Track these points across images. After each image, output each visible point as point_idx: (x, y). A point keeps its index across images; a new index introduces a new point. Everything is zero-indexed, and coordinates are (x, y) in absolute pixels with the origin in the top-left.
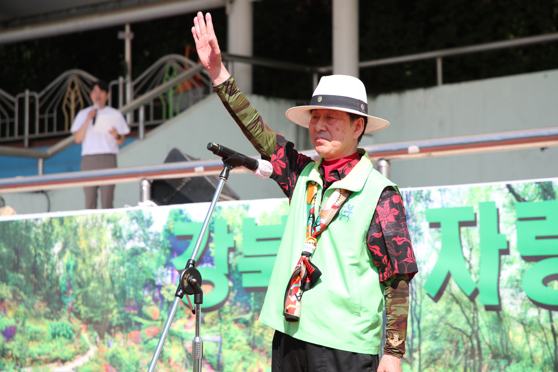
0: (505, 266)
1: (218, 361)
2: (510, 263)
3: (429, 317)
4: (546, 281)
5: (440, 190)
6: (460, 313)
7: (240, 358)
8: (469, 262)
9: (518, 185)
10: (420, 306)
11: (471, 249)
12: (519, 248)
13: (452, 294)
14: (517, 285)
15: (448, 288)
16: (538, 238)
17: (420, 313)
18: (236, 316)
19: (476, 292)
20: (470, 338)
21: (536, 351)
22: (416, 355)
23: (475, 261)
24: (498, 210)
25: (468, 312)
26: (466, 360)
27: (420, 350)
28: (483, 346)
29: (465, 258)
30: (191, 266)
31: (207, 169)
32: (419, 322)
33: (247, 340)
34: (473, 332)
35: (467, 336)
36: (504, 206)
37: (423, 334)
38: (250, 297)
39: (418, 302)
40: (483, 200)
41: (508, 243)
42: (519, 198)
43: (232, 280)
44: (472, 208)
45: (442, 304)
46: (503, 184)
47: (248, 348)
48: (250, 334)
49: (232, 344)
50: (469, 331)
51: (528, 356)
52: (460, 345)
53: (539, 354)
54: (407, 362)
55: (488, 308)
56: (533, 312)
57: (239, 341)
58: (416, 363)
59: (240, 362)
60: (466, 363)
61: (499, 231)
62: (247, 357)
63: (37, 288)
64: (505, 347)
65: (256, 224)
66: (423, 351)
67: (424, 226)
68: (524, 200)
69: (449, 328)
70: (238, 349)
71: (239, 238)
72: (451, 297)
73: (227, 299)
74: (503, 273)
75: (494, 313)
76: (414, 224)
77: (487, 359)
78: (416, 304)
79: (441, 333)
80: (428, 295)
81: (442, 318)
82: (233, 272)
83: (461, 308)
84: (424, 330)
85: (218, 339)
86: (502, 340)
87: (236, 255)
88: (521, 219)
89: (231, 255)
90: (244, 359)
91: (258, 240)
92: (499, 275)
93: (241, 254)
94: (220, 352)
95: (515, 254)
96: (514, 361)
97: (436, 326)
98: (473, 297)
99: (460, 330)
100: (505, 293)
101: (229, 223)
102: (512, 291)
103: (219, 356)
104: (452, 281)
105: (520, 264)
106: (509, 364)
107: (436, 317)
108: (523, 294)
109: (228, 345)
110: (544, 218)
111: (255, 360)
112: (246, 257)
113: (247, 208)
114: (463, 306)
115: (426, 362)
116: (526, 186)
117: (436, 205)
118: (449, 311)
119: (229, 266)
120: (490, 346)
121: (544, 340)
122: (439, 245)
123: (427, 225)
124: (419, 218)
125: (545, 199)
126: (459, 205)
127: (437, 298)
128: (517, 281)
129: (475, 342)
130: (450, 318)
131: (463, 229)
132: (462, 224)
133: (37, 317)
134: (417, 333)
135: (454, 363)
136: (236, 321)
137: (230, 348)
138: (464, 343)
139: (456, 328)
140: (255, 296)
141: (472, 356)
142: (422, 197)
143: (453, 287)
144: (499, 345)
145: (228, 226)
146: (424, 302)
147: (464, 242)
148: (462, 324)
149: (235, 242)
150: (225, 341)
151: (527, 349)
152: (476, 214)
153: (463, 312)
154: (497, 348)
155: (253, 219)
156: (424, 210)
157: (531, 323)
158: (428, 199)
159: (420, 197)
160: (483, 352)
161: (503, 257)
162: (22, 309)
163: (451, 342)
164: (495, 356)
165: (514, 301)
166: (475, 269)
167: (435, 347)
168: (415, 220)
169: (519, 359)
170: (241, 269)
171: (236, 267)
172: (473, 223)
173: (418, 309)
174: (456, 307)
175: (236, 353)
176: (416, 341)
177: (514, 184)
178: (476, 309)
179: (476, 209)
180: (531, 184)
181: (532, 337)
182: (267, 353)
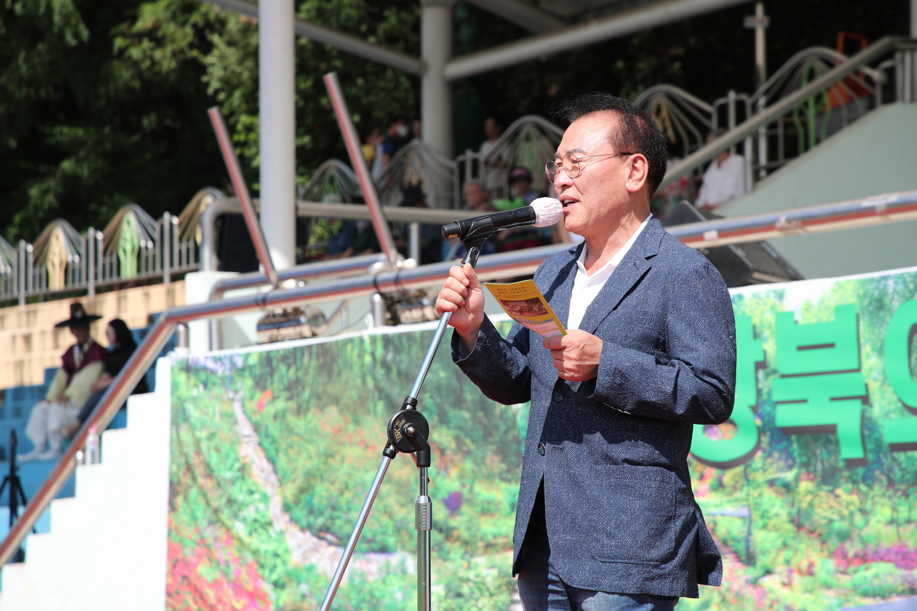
1: (747, 548)
7: (779, 543)
18: (772, 474)
30: (408, 407)
31: (722, 233)
33: (789, 514)
38: (791, 443)
43: (760, 416)
47: (790, 527)
48: (793, 505)
49: (766, 521)
57: (777, 515)
59: (779, 550)
62: (790, 542)
63: (487, 434)
65: (796, 322)
70: (776, 529)
71: (770, 347)
73: (757, 447)
82: (764, 403)
85: (745, 512)
87: (767, 375)
89: (761, 373)
90: (785, 546)
91: (801, 348)
93: (774, 372)
94: (750, 533)
101: (756, 321)
103: (748, 541)
109: (760, 523)
111: (802, 547)
112: (784, 376)
113: (781, 296)
119: (759, 392)
133: (489, 477)
136: (771, 483)
137: (765, 527)
140: (798, 440)
145: (754, 327)
149: (765, 352)
150: (756, 516)
155: (791, 314)
162: (469, 465)
170: (776, 397)
171: (769, 394)
175: (773, 535)
182: (820, 535)
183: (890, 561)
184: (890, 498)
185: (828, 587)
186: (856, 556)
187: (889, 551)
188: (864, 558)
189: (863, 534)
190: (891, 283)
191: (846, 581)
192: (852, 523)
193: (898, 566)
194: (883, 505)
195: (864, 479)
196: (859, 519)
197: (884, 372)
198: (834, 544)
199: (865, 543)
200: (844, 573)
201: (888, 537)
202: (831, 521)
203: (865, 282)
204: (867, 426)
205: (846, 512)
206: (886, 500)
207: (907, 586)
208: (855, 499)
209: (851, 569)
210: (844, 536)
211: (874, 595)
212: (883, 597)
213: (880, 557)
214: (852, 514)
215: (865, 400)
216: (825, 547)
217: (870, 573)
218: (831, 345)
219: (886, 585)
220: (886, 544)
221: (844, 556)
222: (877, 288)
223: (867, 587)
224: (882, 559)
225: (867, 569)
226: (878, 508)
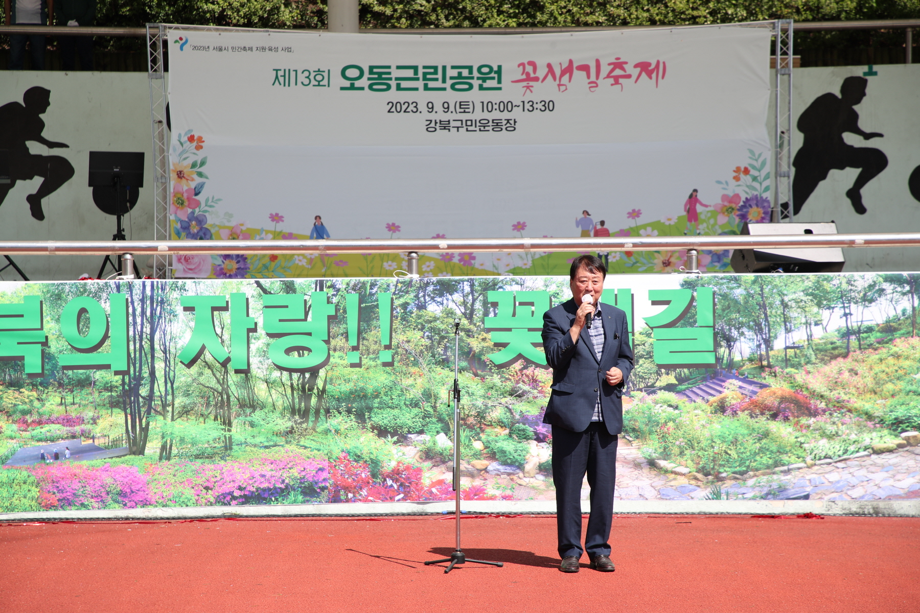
0: (253, 341)
2: (257, 338)
3: (183, 379)
4: (288, 351)
5: (194, 282)
6: (212, 375)
8: (221, 338)
9: (265, 282)
10: (174, 371)
11: (223, 328)
12: (264, 327)
13: (205, 362)
14: (264, 354)
15: (202, 357)
16: (280, 321)
17: (174, 377)
19: (228, 360)
20: (221, 394)
21: (277, 401)
22: (170, 409)
23: (226, 336)
24: (247, 299)
25: (218, 374)
26: (216, 410)
27: (173, 405)
28: (232, 398)
29: (217, 334)
32: (172, 384)
34: (223, 389)
35: (218, 392)
36: (253, 296)
37: (176, 392)
39: (172, 368)
40: (235, 291)
41: (256, 324)
42: (265, 291)
44: (225, 297)
45: (194, 369)
46: (253, 281)
50: (220, 389)
51: (271, 405)
52: (211, 399)
53: (279, 403)
54: (160, 414)
55: (237, 371)
56: (276, 374)
58: (170, 414)
60: (216, 412)
61: (248, 315)
64: (251, 399)
66: (176, 405)
67: (179, 309)
68: (270, 293)
69: (201, 387)
72: (204, 364)
74: (251, 346)
75: (243, 375)
76: (169, 307)
77: (235, 409)
78: (170, 369)
79: (193, 391)
80: (181, 362)
81: (194, 380)
83: (212, 371)
84: (177, 389)
86: (248, 394)
88: (266, 307)
92: (248, 347)
95: (261, 331)
96: (258, 409)
97: (190, 386)
98: (225, 363)
99: (211, 388)
100: (254, 361)
102: (261, 359)
104: (206, 352)
105: (265, 339)
106: (254, 411)
107: (189, 380)
108: (270, 361)
110: (287, 307)
114: (214, 370)
115: (179, 412)
116: (272, 283)
117: (191, 293)
118: (201, 374)
120: (238, 400)
121: (284, 393)
122: (192, 324)
123: (182, 308)
124: (174, 303)
125: (288, 293)
126: (212, 294)
127: (190, 365)
128: (264, 351)
129: (225, 397)
130: (202, 379)
131: (216, 313)
132: (214, 309)
134: (170, 392)
135: (206, 413)
138: (215, 398)
139: (208, 387)
141: (222, 407)
142: (177, 287)
143: (208, 357)
144: (246, 398)
146: (177, 368)
147: (217, 323)
148: (213, 383)
151: (270, 400)
152: (227, 302)
153: (214, 375)
154: (245, 400)
156: (179, 297)
157: (275, 381)
158: (183, 288)
159: (175, 287)
160: (232, 403)
161: (251, 334)
163: (202, 397)
164: (242, 405)
165: (261, 366)
166: (227, 342)
167: (188, 402)
168: (170, 305)
169: (263, 407)
172: (226, 309)
173: (172, 374)
174: (207, 371)
176: (169, 398)
177: (262, 281)
178: (226, 372)
179: (228, 298)
180: (277, 281)
181: (273, 391)
182: (7, 412)
183: (59, 423)
184: (60, 393)
185: (12, 438)
186: (33, 422)
187: (57, 419)
188: (40, 423)
189: (40, 411)
190: (67, 287)
191: (26, 435)
192: (32, 405)
193: (64, 425)
194: (55, 396)
195: (41, 384)
196: (36, 404)
197: (59, 331)
198: (17, 416)
199: (40, 415)
200: (25, 431)
201: (59, 411)
202: (15, 405)
203: (48, 285)
204: (46, 357)
205: (27, 400)
206: (57, 394)
207: (70, 434)
208: (35, 394)
209: (30, 428)
210: (25, 413)
211: (46, 440)
212: (53, 441)
213: (50, 421)
214: (31, 401)
215: (45, 344)
216: (10, 418)
217: (43, 430)
218: (22, 316)
219: (55, 435)
220: (56, 415)
221: (25, 422)
222: (57, 289)
223: (43, 436)
224: (53, 423)
225: (42, 428)
226: (51, 398)
